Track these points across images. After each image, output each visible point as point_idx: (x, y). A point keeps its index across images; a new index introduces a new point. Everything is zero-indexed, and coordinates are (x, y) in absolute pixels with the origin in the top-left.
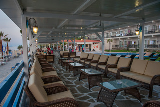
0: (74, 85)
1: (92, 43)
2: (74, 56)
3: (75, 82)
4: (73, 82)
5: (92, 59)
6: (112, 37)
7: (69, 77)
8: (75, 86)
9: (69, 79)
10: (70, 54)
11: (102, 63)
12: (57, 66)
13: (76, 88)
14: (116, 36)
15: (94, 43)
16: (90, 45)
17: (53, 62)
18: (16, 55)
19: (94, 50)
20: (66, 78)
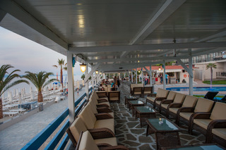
0: (138, 141)
1: (180, 70)
2: (150, 92)
3: (140, 138)
4: (137, 136)
5: (173, 101)
6: (215, 59)
7: (134, 128)
8: (138, 144)
9: (132, 131)
10: (143, 90)
11: (185, 108)
12: (122, 108)
13: (138, 148)
14: (222, 59)
15: (184, 71)
16: (178, 73)
17: (119, 101)
18: (78, 87)
19: (184, 81)
20: (129, 129)
